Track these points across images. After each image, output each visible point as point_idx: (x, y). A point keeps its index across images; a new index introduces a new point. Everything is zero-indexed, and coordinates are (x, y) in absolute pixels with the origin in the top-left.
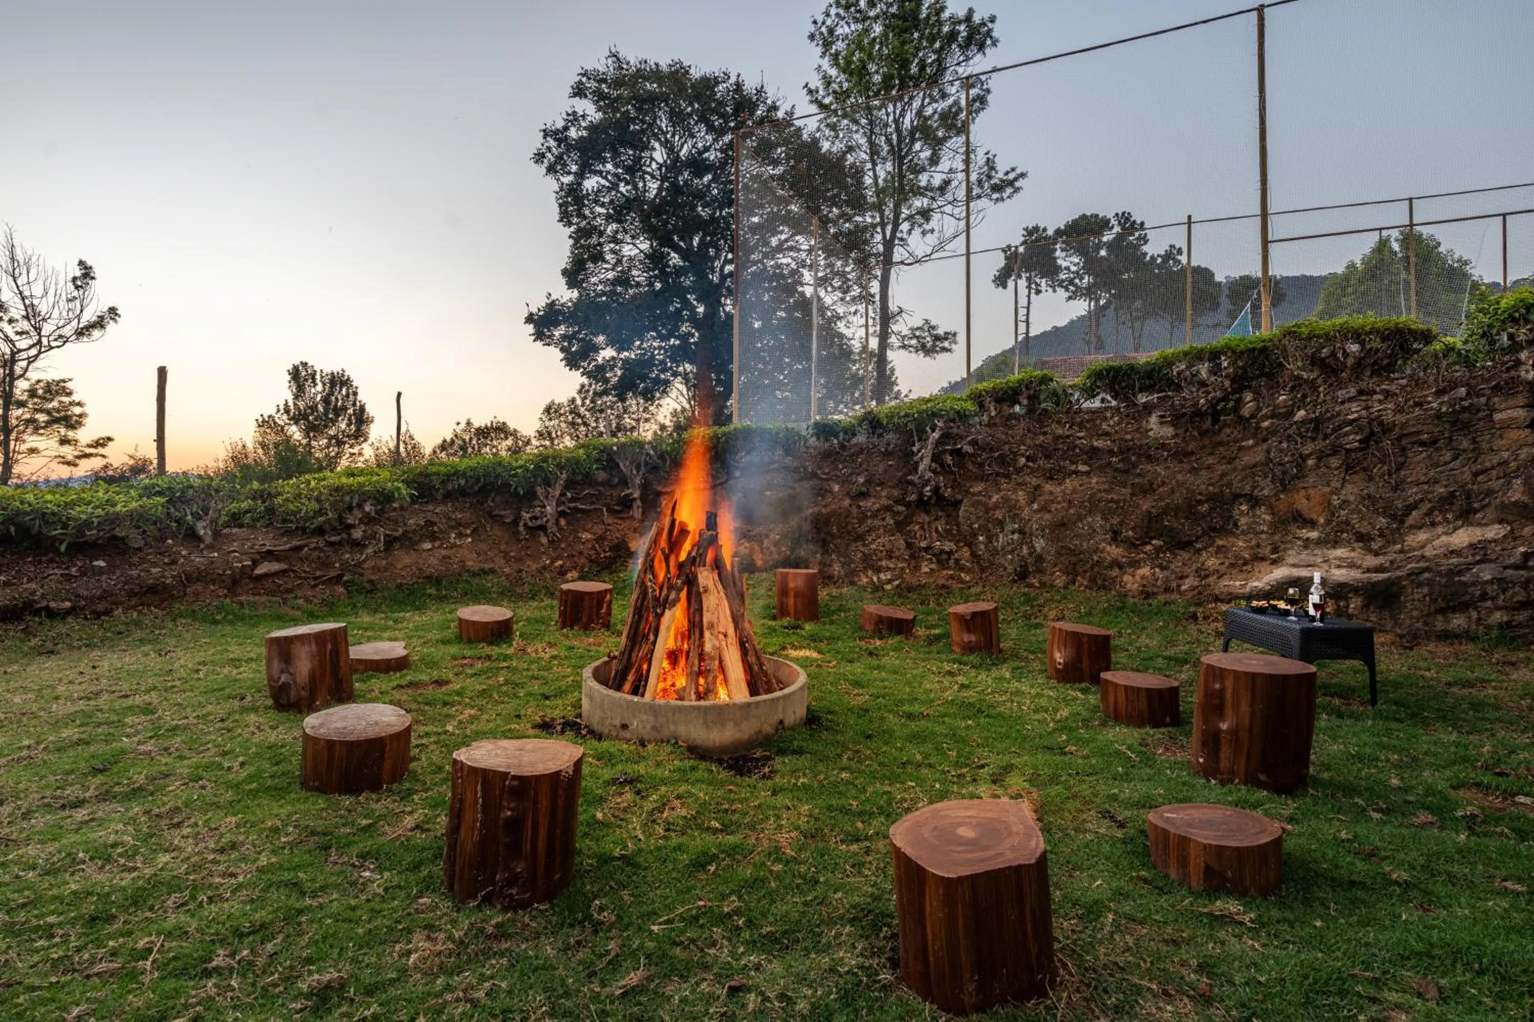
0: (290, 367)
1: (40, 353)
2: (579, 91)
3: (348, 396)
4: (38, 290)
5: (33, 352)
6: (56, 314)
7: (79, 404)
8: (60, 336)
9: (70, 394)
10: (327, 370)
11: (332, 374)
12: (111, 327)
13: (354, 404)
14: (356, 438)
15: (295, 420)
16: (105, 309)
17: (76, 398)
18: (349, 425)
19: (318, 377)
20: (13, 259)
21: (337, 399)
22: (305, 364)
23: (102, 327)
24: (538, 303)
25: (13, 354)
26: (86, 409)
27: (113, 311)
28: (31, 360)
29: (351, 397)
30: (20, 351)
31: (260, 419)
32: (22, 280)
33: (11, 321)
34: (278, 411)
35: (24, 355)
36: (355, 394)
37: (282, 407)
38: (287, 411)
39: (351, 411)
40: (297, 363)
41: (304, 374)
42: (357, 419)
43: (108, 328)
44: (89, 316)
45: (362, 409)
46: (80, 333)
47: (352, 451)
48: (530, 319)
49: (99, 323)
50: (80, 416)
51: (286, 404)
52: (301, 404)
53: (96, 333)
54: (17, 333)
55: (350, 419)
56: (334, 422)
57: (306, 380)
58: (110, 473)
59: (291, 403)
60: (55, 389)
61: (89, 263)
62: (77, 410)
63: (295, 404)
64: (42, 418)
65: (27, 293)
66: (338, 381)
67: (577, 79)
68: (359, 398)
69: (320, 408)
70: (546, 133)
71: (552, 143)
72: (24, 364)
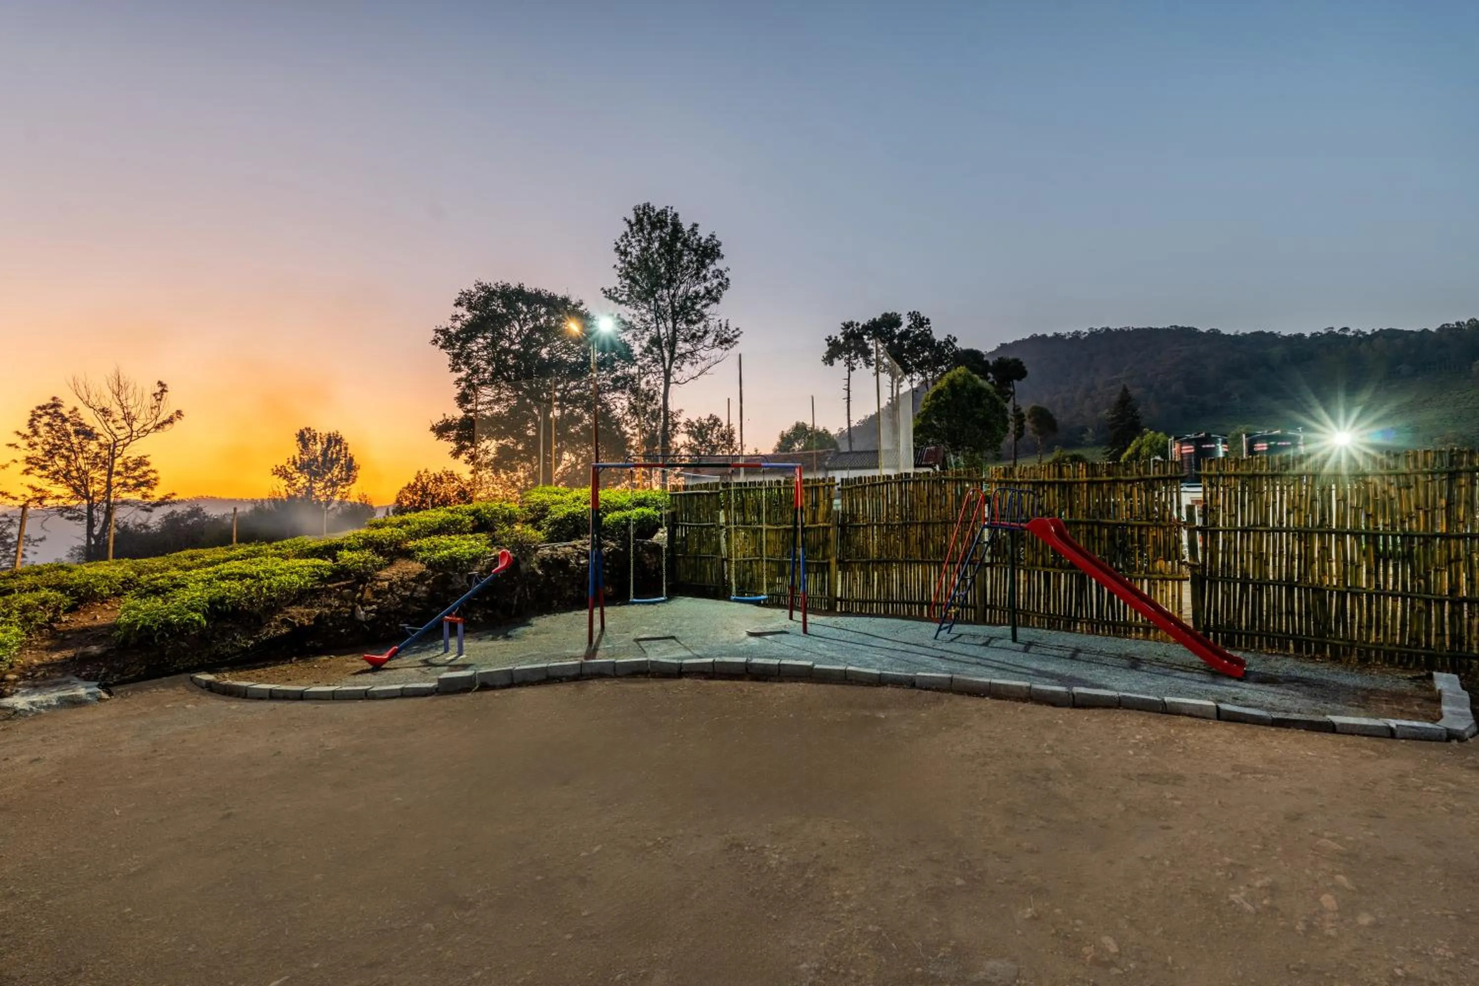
0: (298, 432)
1: (131, 441)
2: (459, 304)
3: (340, 450)
4: (131, 402)
5: (128, 440)
6: (142, 416)
7: (154, 471)
8: (145, 430)
9: (147, 464)
10: (325, 432)
11: (329, 434)
12: (177, 422)
13: (346, 456)
14: (347, 480)
15: (300, 469)
16: (174, 411)
17: (152, 467)
18: (340, 472)
19: (318, 438)
20: (119, 385)
21: (332, 453)
22: (308, 429)
23: (172, 422)
24: (437, 419)
25: (115, 442)
26: (159, 475)
27: (179, 413)
28: (125, 445)
29: (343, 451)
30: (119, 440)
31: (275, 469)
32: (122, 397)
33: (114, 421)
34: (289, 462)
35: (121, 443)
36: (346, 449)
37: (291, 460)
38: (295, 463)
39: (342, 462)
40: (303, 428)
41: (308, 436)
42: (347, 467)
43: (175, 423)
44: (164, 417)
45: (351, 459)
46: (157, 427)
47: (343, 490)
48: (433, 429)
49: (170, 421)
50: (155, 479)
51: (294, 457)
52: (305, 457)
53: (167, 426)
54: (118, 428)
55: (342, 468)
56: (330, 469)
57: (310, 440)
58: (175, 516)
59: (297, 458)
60: (141, 462)
61: (164, 383)
62: (153, 475)
63: (301, 459)
64: (131, 482)
65: (125, 405)
66: (334, 440)
67: (459, 296)
68: (349, 452)
69: (320, 459)
70: (437, 331)
71: (439, 335)
72: (121, 448)
